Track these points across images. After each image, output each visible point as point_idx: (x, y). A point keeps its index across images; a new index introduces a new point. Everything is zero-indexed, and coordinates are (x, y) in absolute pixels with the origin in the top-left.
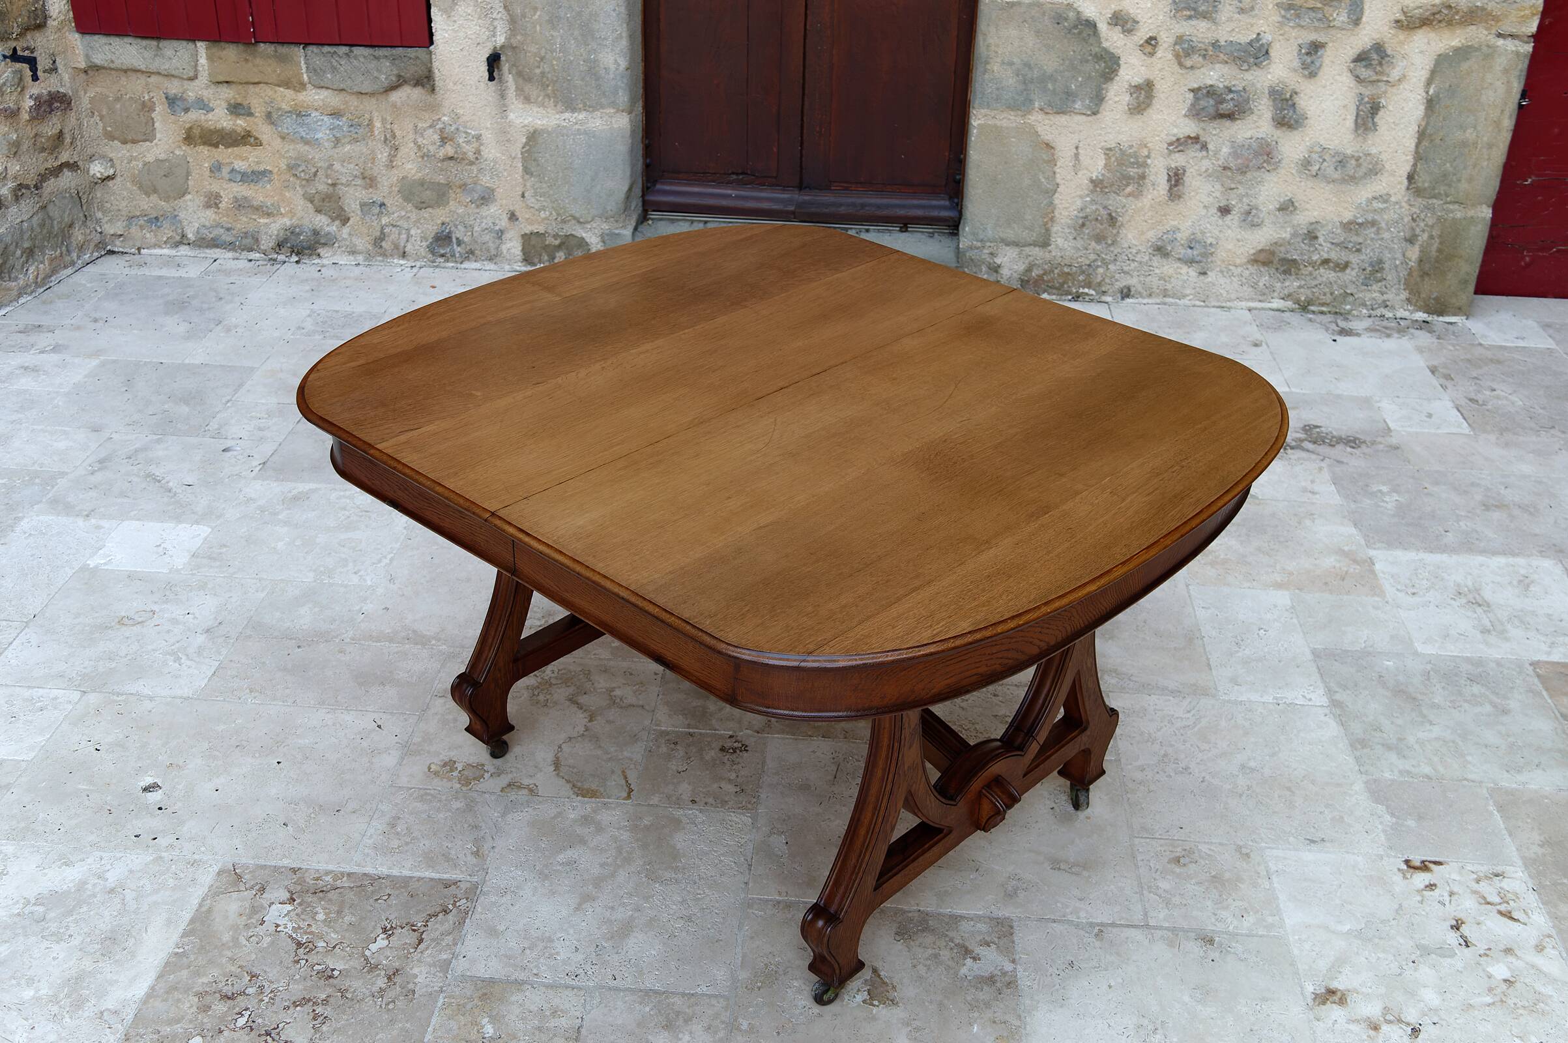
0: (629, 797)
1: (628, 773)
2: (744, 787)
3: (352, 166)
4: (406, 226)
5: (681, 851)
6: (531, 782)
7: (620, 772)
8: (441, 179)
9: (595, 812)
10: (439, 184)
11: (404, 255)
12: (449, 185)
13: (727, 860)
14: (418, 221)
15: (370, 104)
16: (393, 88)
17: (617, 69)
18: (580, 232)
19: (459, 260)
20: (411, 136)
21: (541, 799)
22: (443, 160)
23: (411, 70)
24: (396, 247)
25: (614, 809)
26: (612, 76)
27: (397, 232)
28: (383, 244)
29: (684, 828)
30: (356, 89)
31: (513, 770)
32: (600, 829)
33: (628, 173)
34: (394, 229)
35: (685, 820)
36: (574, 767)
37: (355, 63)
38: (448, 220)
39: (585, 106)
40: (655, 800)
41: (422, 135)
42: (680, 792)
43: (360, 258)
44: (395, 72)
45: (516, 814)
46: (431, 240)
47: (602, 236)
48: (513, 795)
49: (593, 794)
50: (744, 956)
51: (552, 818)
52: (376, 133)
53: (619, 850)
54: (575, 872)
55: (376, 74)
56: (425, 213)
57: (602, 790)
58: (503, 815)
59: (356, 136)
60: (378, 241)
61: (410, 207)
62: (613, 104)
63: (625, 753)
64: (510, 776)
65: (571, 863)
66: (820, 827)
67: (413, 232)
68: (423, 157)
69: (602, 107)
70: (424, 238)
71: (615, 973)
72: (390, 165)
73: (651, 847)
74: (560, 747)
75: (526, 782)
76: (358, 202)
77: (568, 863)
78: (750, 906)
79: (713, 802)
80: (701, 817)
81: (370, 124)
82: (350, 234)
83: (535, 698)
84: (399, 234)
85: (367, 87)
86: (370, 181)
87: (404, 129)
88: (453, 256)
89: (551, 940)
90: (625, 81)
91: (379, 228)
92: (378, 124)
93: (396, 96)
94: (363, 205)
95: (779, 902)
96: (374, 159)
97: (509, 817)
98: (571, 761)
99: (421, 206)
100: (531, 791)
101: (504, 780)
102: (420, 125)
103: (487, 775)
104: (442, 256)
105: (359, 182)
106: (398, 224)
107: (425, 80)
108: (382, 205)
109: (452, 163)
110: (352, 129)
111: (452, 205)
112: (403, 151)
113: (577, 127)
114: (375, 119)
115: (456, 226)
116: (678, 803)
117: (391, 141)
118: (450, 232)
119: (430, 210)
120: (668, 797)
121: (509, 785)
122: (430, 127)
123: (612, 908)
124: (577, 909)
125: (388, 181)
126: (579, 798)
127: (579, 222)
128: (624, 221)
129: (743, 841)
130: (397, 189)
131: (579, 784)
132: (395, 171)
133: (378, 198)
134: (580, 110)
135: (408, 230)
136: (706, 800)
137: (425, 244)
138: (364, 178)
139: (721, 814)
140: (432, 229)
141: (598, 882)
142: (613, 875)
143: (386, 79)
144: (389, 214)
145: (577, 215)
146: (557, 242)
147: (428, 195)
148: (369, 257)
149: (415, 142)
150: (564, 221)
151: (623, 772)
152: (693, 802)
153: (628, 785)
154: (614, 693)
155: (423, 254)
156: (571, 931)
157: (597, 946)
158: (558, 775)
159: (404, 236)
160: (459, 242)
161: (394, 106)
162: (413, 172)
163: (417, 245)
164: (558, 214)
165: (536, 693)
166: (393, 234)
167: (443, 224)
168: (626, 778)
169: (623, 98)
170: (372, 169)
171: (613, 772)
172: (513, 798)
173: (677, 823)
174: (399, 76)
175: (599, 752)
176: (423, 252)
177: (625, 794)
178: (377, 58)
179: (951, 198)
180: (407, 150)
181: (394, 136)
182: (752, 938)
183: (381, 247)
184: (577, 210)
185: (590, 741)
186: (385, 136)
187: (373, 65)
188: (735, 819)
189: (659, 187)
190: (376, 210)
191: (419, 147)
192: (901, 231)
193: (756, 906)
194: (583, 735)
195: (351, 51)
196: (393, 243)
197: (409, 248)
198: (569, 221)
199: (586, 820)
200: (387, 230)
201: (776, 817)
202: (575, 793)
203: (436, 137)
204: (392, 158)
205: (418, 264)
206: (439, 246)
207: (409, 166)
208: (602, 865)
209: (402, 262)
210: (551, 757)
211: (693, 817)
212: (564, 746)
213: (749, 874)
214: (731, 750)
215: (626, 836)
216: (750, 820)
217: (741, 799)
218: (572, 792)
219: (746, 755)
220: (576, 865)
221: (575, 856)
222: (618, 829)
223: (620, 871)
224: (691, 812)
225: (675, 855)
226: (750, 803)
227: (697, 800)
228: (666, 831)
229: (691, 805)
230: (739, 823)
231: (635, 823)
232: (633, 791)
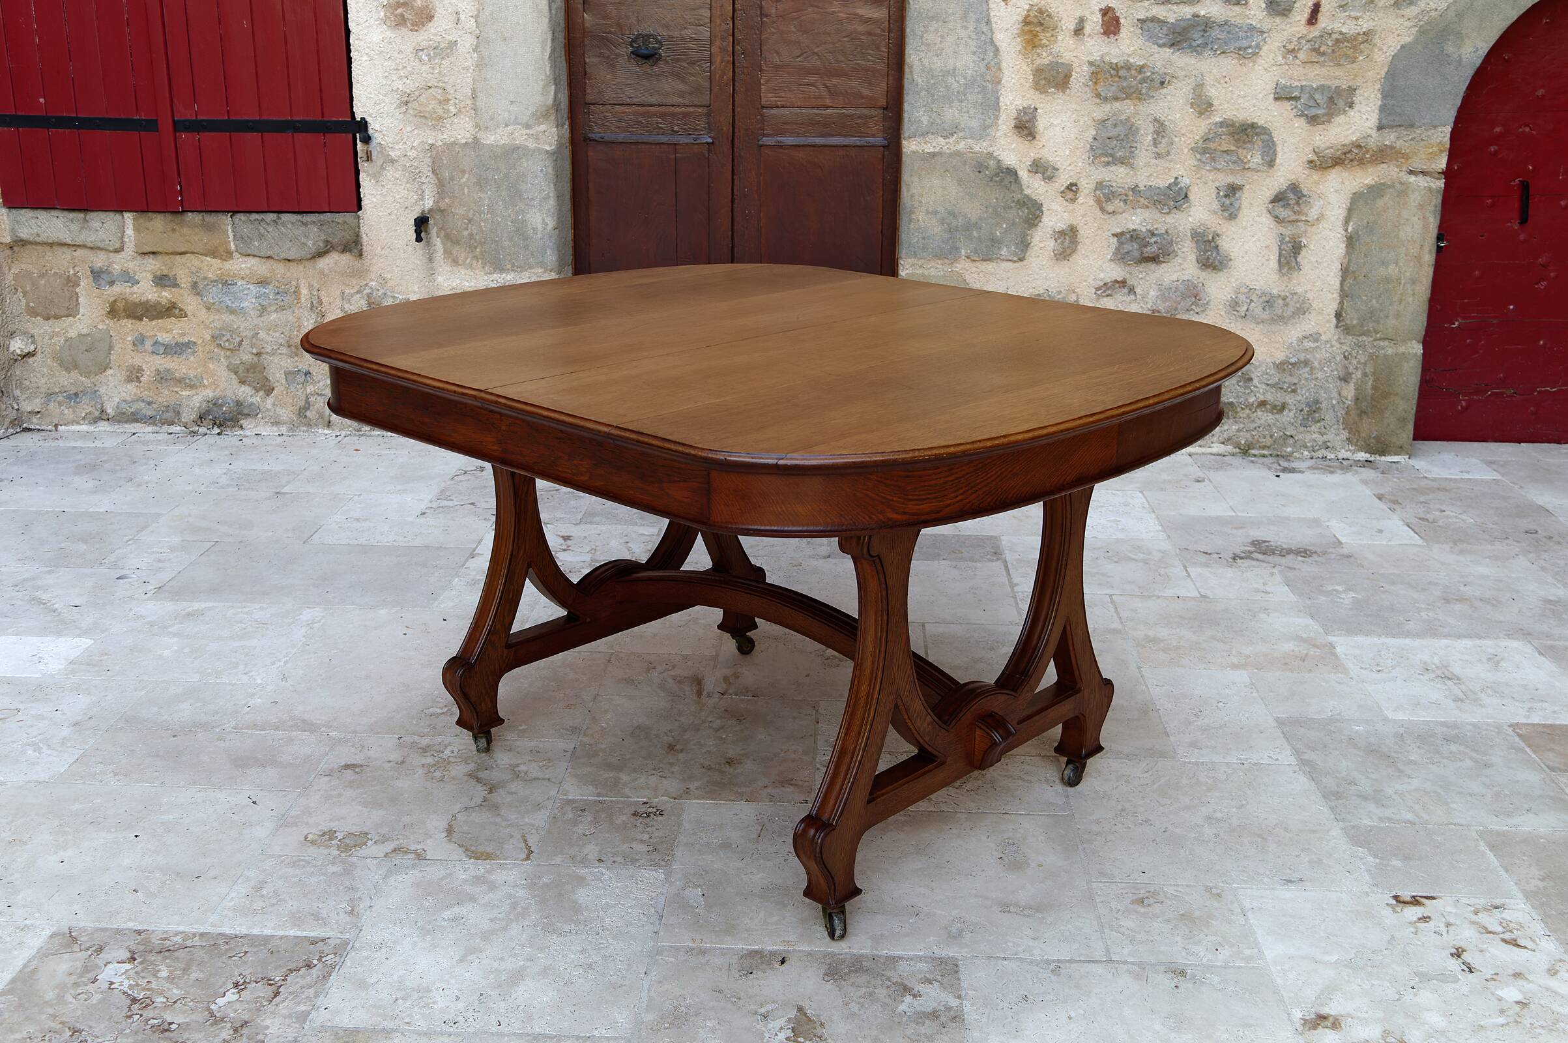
0: (528, 858)
1: (529, 837)
5: (584, 905)
6: (419, 847)
7: (519, 837)
9: (489, 872)
13: (635, 912)
21: (428, 864)
24: (321, 416)
25: (511, 869)
28: (308, 413)
29: (588, 884)
31: (400, 837)
35: (590, 877)
36: (468, 833)
39: (513, 266)
40: (558, 860)
42: (586, 852)
43: (284, 429)
45: (399, 877)
48: (398, 860)
49: (486, 856)
50: (650, 1000)
51: (441, 879)
54: (461, 927)
57: (498, 852)
58: (385, 877)
63: (527, 820)
64: (396, 842)
65: (458, 919)
66: (741, 880)
71: (500, 1019)
74: (454, 816)
75: (412, 844)
77: (455, 919)
78: (659, 953)
79: (623, 861)
80: (608, 874)
83: (430, 774)
95: (692, 949)
97: (391, 880)
98: (465, 828)
100: (418, 855)
101: (389, 847)
103: (370, 843)
116: (584, 863)
120: (572, 858)
121: (394, 850)
124: (461, 961)
126: (472, 861)
129: (654, 895)
131: (473, 848)
134: (508, 271)
136: (614, 859)
139: (631, 871)
141: (487, 936)
151: (524, 836)
152: (600, 861)
153: (528, 847)
154: (518, 768)
157: (482, 994)
158: (451, 840)
165: (432, 770)
168: (526, 841)
171: (512, 837)
172: (397, 862)
173: (581, 881)
175: (498, 820)
177: (524, 856)
183: (306, 416)
185: (489, 810)
188: (645, 875)
193: (665, 953)
194: (481, 805)
196: (318, 412)
199: (478, 880)
202: (467, 855)
205: (343, 433)
209: (327, 432)
210: (443, 824)
211: (598, 874)
212: (458, 816)
213: (660, 924)
214: (645, 815)
215: (521, 893)
216: (663, 876)
217: (654, 857)
218: (464, 855)
219: (660, 818)
220: (463, 920)
221: (464, 912)
222: (514, 887)
223: (514, 925)
224: (597, 870)
225: (577, 909)
226: (663, 860)
227: (605, 859)
228: (569, 887)
229: (597, 865)
230: (650, 879)
231: (533, 881)
232: (533, 853)
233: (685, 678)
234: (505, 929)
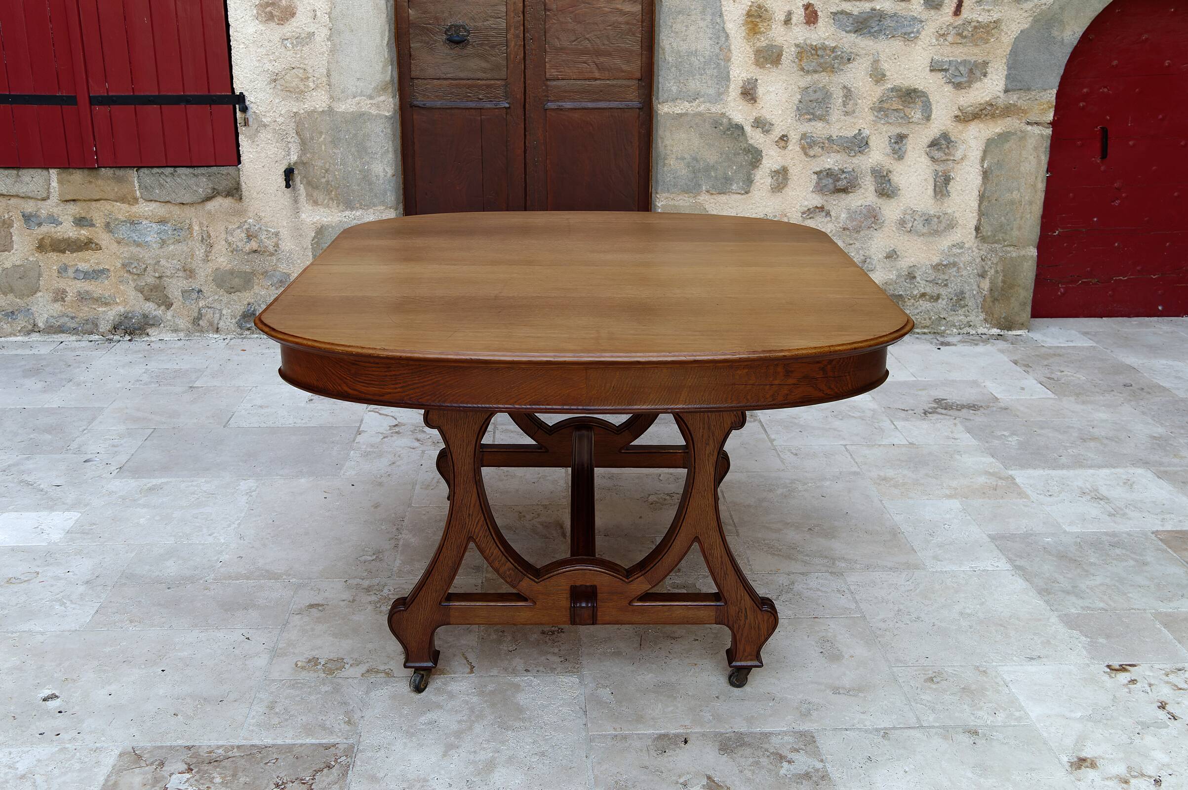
2: (566, 657)
5: (525, 706)
6: (386, 667)
9: (445, 684)
13: (565, 710)
21: (397, 679)
25: (461, 681)
29: (523, 690)
31: (369, 660)
35: (523, 684)
40: (495, 672)
42: (514, 665)
45: (377, 692)
49: (440, 672)
57: (447, 668)
64: (367, 665)
66: (637, 680)
75: (382, 668)
79: (544, 670)
80: (536, 681)
100: (387, 674)
101: (362, 668)
103: (347, 666)
116: (515, 673)
120: (505, 670)
121: (368, 671)
129: (575, 695)
136: (538, 669)
139: (552, 677)
152: (527, 671)
153: (470, 663)
168: (466, 658)
172: (373, 680)
173: (517, 688)
177: (469, 670)
188: (564, 680)
201: (599, 677)
211: (528, 681)
213: (586, 718)
214: (551, 633)
215: (475, 699)
216: (577, 680)
217: (566, 666)
219: (563, 635)
220: (437, 723)
221: (435, 717)
222: (468, 695)
223: (476, 725)
224: (526, 678)
225: (520, 710)
226: (574, 668)
227: (530, 669)
228: (509, 693)
229: (526, 674)
230: (569, 683)
231: (481, 689)
232: (474, 667)
233: (549, 523)
234: (470, 728)
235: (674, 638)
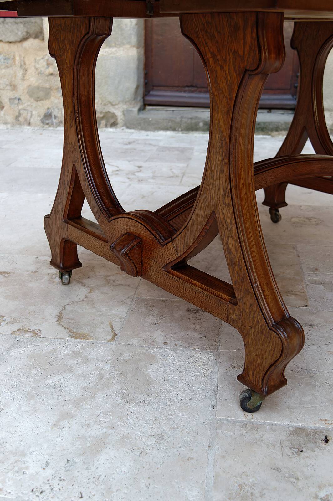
0: (113, 339)
1: (114, 324)
2: (206, 334)
3: (5, 80)
4: (30, 109)
6: (37, 328)
7: (108, 323)
8: (47, 85)
9: (84, 349)
10: (46, 88)
11: (29, 124)
12: (50, 89)
14: (36, 107)
15: (14, 47)
16: (25, 39)
17: (131, 25)
18: (113, 110)
19: (55, 126)
20: (33, 64)
21: (42, 339)
22: (48, 76)
23: (33, 29)
24: (26, 120)
25: (100, 347)
26: (128, 28)
27: (26, 113)
28: (20, 119)
29: (157, 362)
30: (7, 40)
31: (25, 320)
32: (86, 361)
33: (136, 79)
34: (25, 111)
35: (158, 356)
36: (72, 319)
37: (7, 26)
38: (50, 106)
39: (115, 44)
40: (135, 341)
41: (38, 63)
42: (155, 336)
43: (9, 126)
44: (25, 30)
45: (18, 350)
46: (42, 117)
47: (123, 112)
48: (20, 337)
49: (83, 337)
50: (217, 476)
51: (49, 353)
52: (17, 62)
53: (101, 376)
54: (58, 394)
55: (16, 31)
56: (40, 103)
57: (92, 334)
58: (9, 350)
59: (7, 65)
60: (17, 118)
61: (32, 100)
62: (129, 43)
63: (113, 312)
64: (22, 324)
65: (57, 386)
67: (34, 113)
68: (38, 74)
69: (124, 44)
70: (39, 116)
71: (83, 490)
72: (23, 79)
73: (129, 375)
74: (64, 307)
75: (33, 328)
76: (8, 98)
77: (55, 387)
78: (218, 426)
79: (182, 344)
80: (172, 354)
81: (14, 58)
82: (4, 115)
83: (52, 280)
84: (27, 113)
85: (12, 39)
86: (14, 87)
87: (30, 61)
88: (52, 124)
89: (23, 454)
90: (135, 30)
91: (17, 111)
92: (17, 58)
93: (27, 44)
94: (10, 99)
95: (246, 424)
96: (15, 76)
97: (13, 352)
98: (71, 316)
99: (38, 99)
100: (35, 333)
101: (17, 326)
102: (37, 59)
103: (3, 323)
104: (47, 124)
105: (9, 88)
106: (27, 109)
107: (40, 34)
108: (19, 99)
109: (52, 77)
110: (5, 61)
111: (52, 99)
112: (29, 71)
113: (112, 55)
114: (16, 55)
115: (54, 109)
116: (153, 344)
117: (23, 66)
118: (51, 113)
119: (42, 102)
120: (145, 340)
121: (19, 330)
122: (43, 58)
123: (88, 425)
124: (55, 425)
125: (22, 87)
126: (73, 339)
127: (113, 105)
128: (134, 104)
129: (208, 373)
130: (26, 91)
131: (75, 330)
132: (26, 82)
133: (17, 96)
134: (113, 47)
135: (31, 112)
136: (176, 343)
137: (39, 119)
138: (11, 86)
139: (189, 352)
140: (43, 111)
141: (78, 403)
142: (92, 397)
143: (21, 34)
144: (22, 104)
145: (111, 101)
146: (101, 116)
147: (41, 94)
148: (13, 125)
149: (35, 67)
150: (105, 105)
151: (111, 323)
152: (165, 343)
153: (113, 331)
154: (109, 278)
155: (39, 124)
156: (45, 446)
157: (68, 461)
158: (59, 324)
159: (29, 115)
160: (55, 117)
161: (25, 49)
162: (34, 82)
163: (36, 119)
164: (102, 101)
165: (54, 277)
166: (24, 114)
167: (48, 109)
168: (112, 327)
169: (134, 40)
170: (14, 81)
171: (102, 323)
172: (19, 338)
173: (151, 358)
174: (27, 32)
175: (94, 311)
176: (39, 122)
177: (110, 337)
178: (17, 23)
179: (293, 96)
180: (31, 71)
181: (25, 64)
182: (223, 457)
183: (19, 120)
184: (111, 98)
185: (88, 304)
186: (21, 64)
187: (15, 27)
188: (200, 356)
189: (151, 93)
190: (16, 101)
191: (37, 69)
192: (268, 112)
193: (224, 427)
194: (83, 300)
195: (5, 20)
196: (24, 118)
197: (32, 121)
198: (108, 104)
199: (75, 354)
200: (21, 112)
201: (235, 355)
202: (70, 335)
203: (45, 63)
204: (24, 75)
205: (36, 128)
206: (46, 120)
207: (32, 79)
208: (84, 389)
209: (28, 127)
210: (56, 312)
211: (165, 354)
212: (67, 307)
216: (213, 357)
217: (204, 342)
218: (68, 335)
224: (163, 350)
226: (212, 345)
227: (168, 342)
228: (142, 364)
229: (164, 346)
230: (204, 359)
231: (116, 357)
232: (117, 335)
235: (312, 326)
